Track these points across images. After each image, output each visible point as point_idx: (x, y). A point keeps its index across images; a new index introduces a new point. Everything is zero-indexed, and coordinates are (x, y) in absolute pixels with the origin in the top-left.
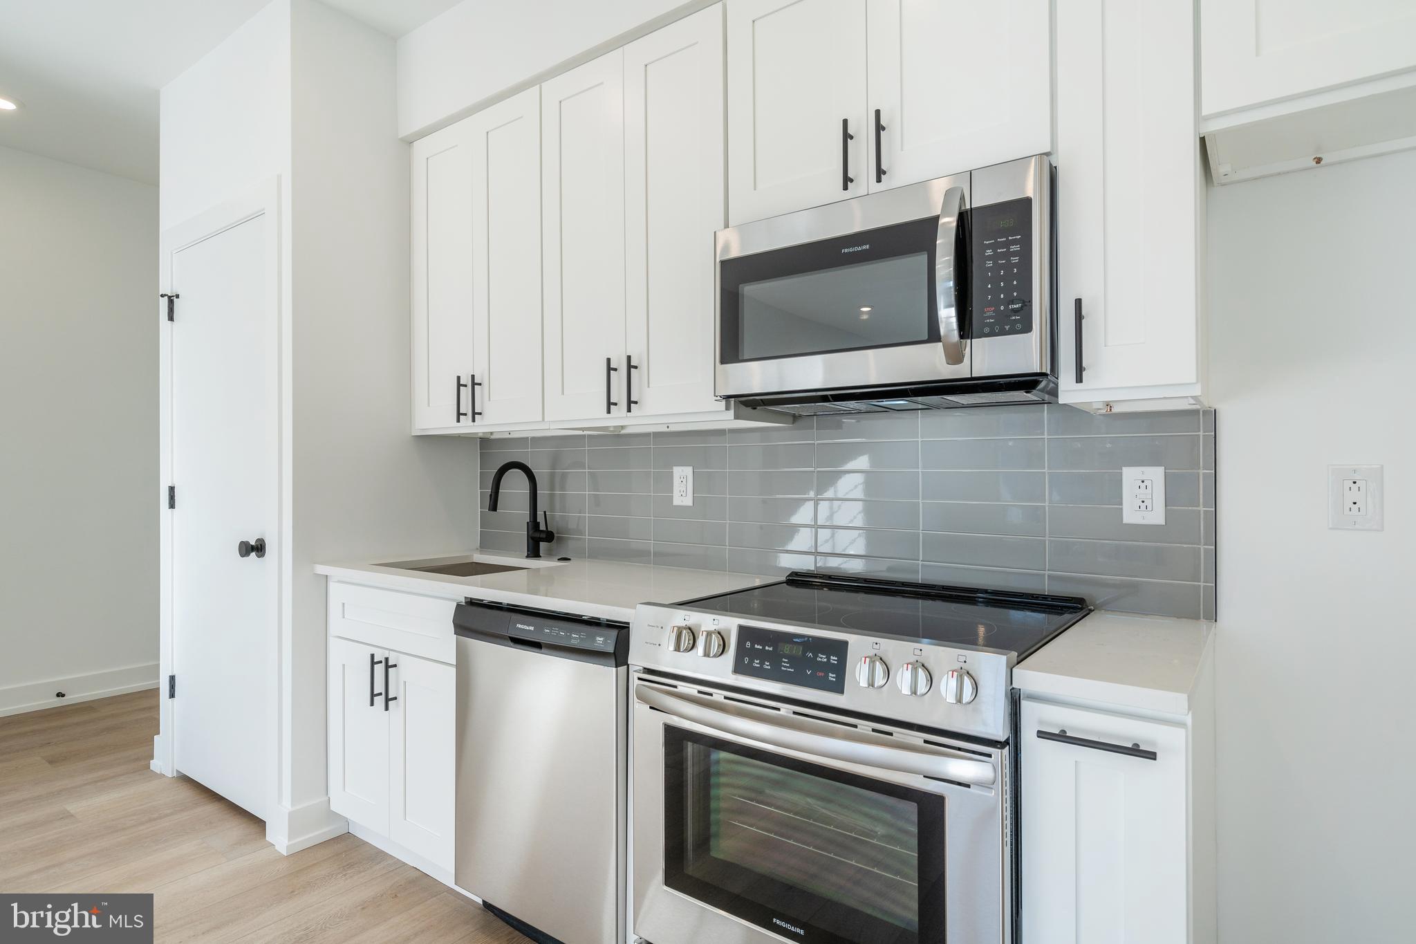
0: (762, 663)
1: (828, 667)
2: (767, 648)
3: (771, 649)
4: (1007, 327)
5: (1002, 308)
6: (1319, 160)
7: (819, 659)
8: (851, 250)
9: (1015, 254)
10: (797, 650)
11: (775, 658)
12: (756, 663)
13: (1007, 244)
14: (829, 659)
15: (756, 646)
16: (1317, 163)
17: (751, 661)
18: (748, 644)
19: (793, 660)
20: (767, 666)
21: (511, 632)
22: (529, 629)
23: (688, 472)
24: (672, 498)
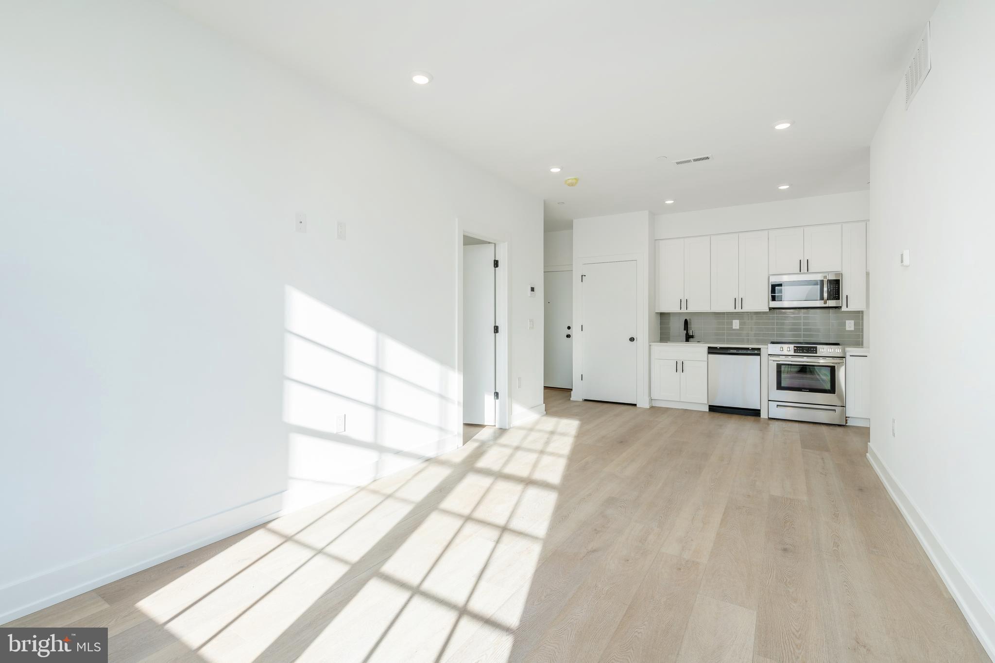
1: (814, 350)
4: (835, 299)
5: (834, 295)
9: (836, 287)
10: (807, 349)
15: (798, 349)
17: (798, 351)
18: (796, 349)
21: (729, 352)
22: (735, 351)
23: (738, 321)
24: (732, 327)
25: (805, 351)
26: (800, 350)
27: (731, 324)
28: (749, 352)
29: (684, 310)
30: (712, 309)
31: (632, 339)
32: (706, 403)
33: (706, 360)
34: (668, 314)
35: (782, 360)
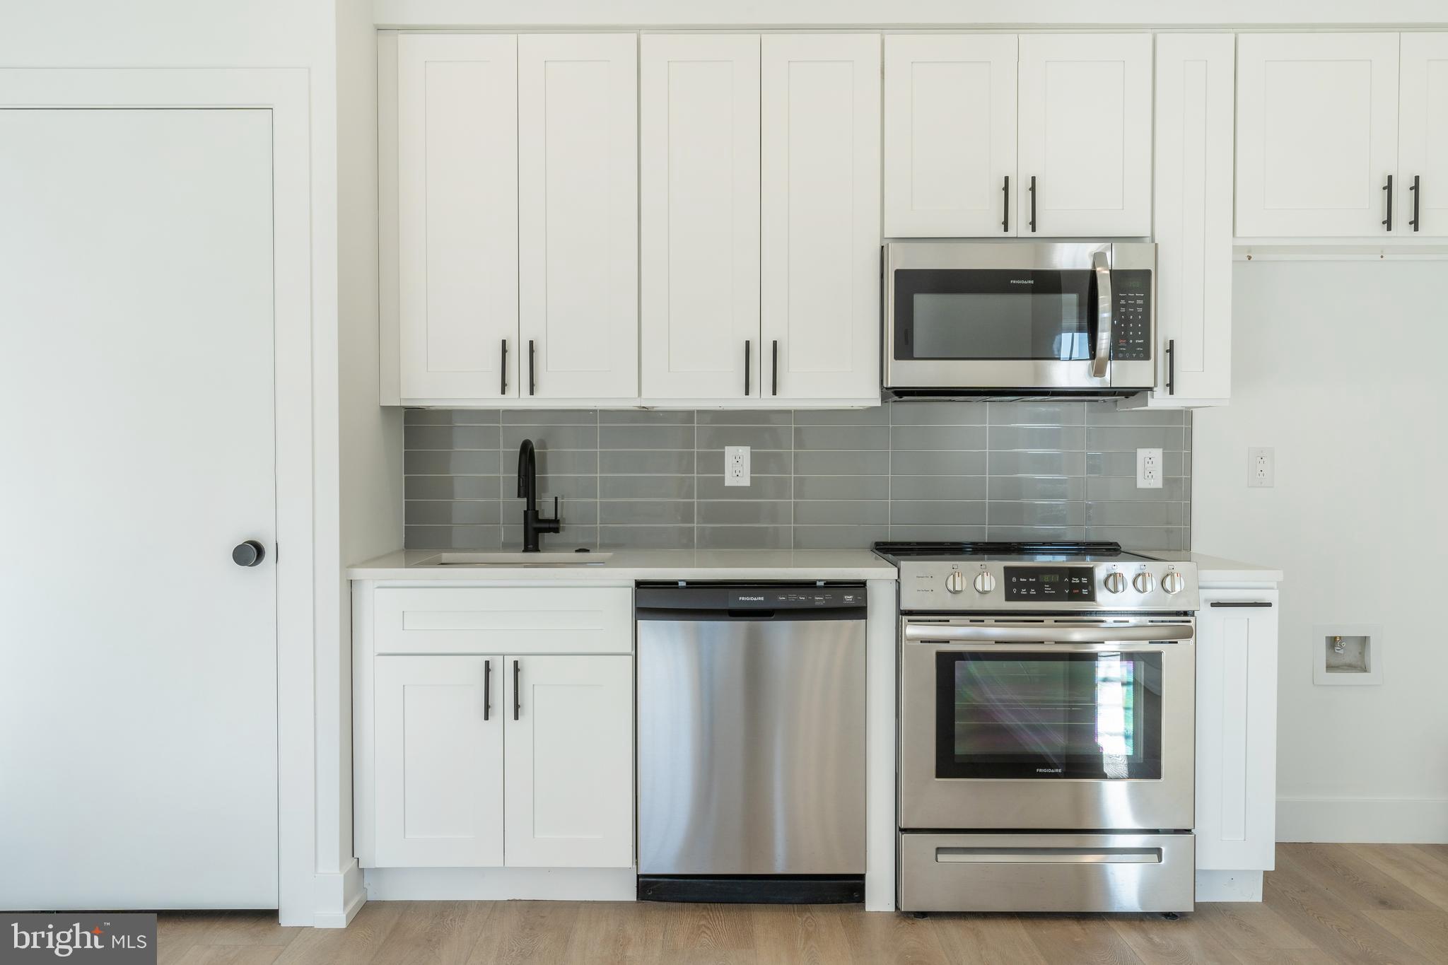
0: (1028, 591)
1: (1081, 586)
2: (1030, 580)
3: (1034, 580)
4: (1134, 355)
5: (1131, 341)
6: (1250, 258)
7: (1073, 582)
8: (1019, 282)
9: (1140, 306)
10: (1056, 578)
11: (1039, 586)
12: (1024, 592)
13: (1135, 298)
14: (1081, 580)
15: (1021, 580)
16: (1249, 259)
17: (1019, 591)
18: (1014, 579)
19: (1052, 585)
20: (1033, 592)
21: (732, 605)
22: (757, 600)
23: (744, 452)
24: (723, 479)
25: (1048, 590)
26: (1028, 586)
27: (718, 463)
28: (819, 600)
29: (517, 399)
30: (644, 395)
31: (251, 553)
32: (628, 861)
33: (629, 648)
34: (445, 417)
35: (958, 633)
